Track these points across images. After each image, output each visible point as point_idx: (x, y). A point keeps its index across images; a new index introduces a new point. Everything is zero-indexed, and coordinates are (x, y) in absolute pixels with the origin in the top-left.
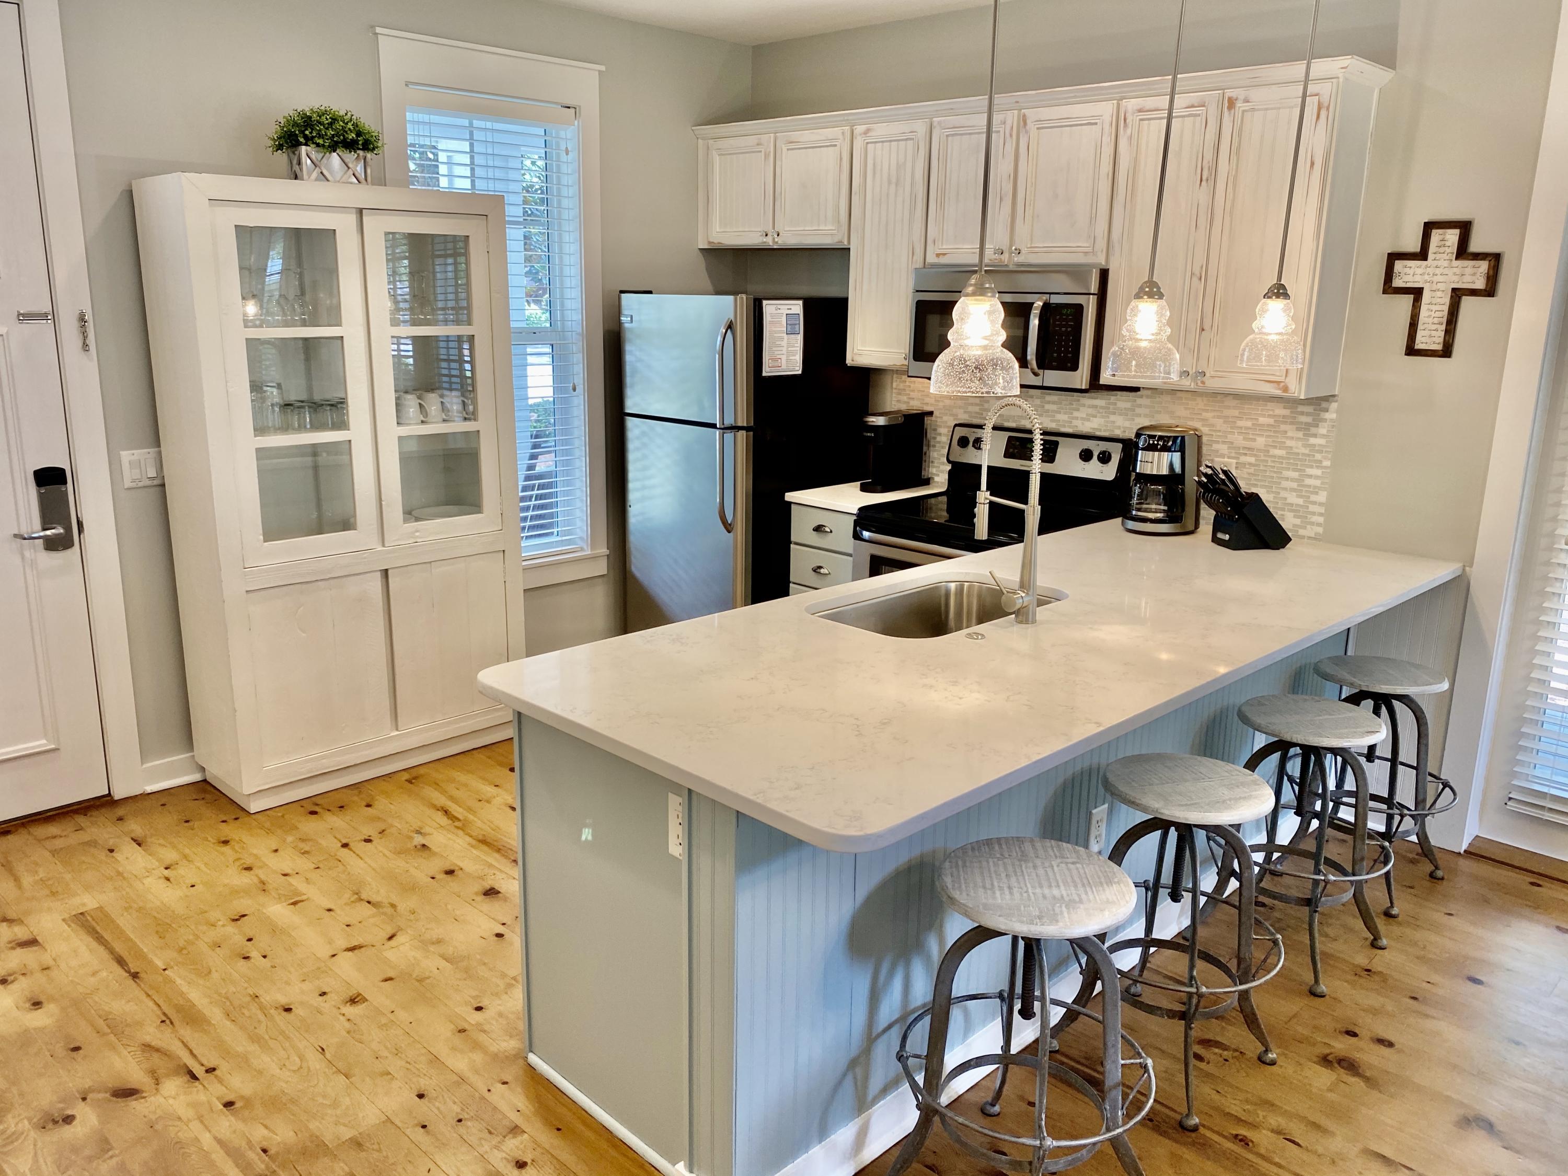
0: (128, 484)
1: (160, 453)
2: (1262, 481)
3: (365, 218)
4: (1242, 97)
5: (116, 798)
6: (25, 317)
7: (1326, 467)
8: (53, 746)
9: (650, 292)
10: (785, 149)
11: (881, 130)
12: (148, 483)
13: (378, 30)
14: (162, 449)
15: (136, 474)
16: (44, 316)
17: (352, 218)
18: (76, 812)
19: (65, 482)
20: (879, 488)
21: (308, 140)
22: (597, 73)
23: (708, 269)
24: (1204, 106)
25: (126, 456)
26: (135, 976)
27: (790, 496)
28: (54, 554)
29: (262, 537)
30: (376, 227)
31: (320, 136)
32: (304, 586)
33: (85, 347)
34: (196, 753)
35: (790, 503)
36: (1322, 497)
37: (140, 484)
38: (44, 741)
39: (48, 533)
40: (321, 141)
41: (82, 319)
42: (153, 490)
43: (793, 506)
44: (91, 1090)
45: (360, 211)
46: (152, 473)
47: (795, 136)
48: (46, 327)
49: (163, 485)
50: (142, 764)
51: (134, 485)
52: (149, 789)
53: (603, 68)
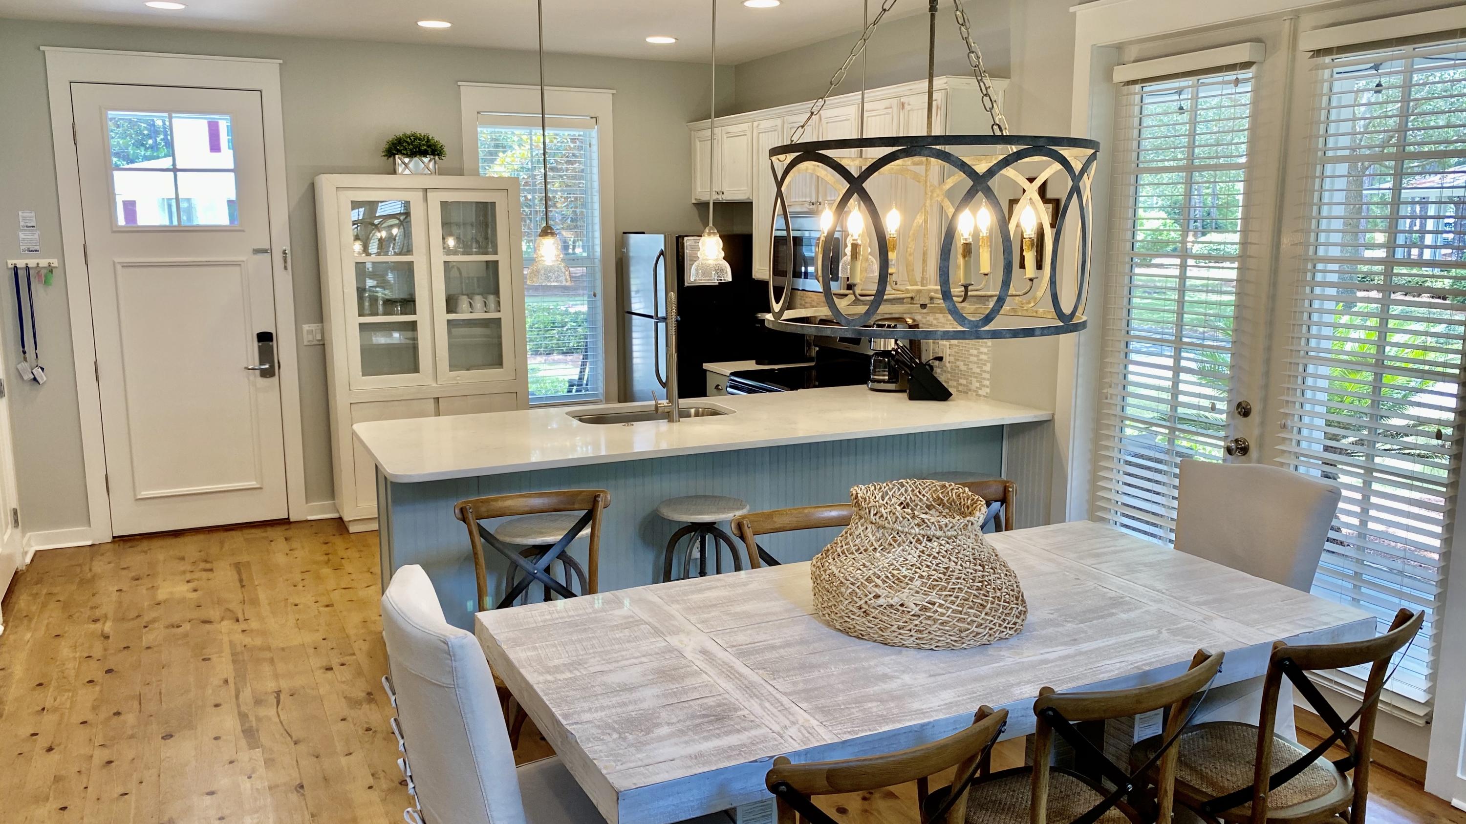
0: (306, 343)
1: (323, 326)
2: (962, 357)
3: (428, 194)
4: (907, 102)
5: (291, 520)
6: (257, 251)
7: (989, 347)
8: (259, 486)
9: (643, 233)
10: (725, 137)
11: (765, 124)
12: (317, 343)
13: (459, 83)
14: (325, 324)
15: (310, 337)
16: (265, 251)
17: (421, 194)
18: (269, 525)
19: (272, 340)
20: (766, 361)
21: (399, 152)
22: (611, 95)
23: (700, 216)
24: (891, 108)
25: (306, 327)
26: (243, 586)
27: (706, 366)
28: (265, 380)
29: (361, 373)
30: (435, 199)
31: (406, 149)
32: (385, 403)
33: (286, 268)
34: (336, 501)
35: (706, 371)
36: (988, 367)
37: (313, 343)
38: (255, 483)
39: (263, 367)
40: (405, 152)
41: (284, 253)
42: (319, 347)
43: (708, 373)
44: (192, 620)
45: (426, 190)
46: (319, 338)
47: (731, 129)
48: (267, 256)
49: (324, 345)
50: (307, 503)
51: (309, 344)
52: (310, 518)
53: (614, 91)
